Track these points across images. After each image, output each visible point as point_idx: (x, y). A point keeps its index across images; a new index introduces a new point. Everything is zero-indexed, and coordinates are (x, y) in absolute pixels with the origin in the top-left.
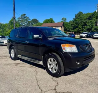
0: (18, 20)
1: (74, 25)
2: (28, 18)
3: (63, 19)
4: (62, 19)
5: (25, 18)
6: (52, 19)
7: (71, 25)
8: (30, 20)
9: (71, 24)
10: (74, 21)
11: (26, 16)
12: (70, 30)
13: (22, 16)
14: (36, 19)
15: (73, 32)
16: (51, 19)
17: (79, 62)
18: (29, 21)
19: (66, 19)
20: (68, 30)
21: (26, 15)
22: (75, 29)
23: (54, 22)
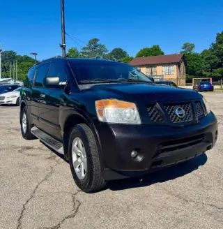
0: (83, 53)
1: (213, 61)
2: (103, 46)
3: (185, 46)
4: (182, 46)
5: (97, 48)
6: (158, 46)
7: (207, 59)
8: (106, 51)
9: (205, 57)
10: (212, 51)
11: (98, 43)
12: (204, 73)
13: (90, 43)
14: (120, 49)
15: (209, 77)
16: (154, 47)
17: (140, 156)
18: (106, 54)
19: (192, 46)
20: (198, 72)
21: (98, 40)
22: (215, 70)
23: (163, 54)
